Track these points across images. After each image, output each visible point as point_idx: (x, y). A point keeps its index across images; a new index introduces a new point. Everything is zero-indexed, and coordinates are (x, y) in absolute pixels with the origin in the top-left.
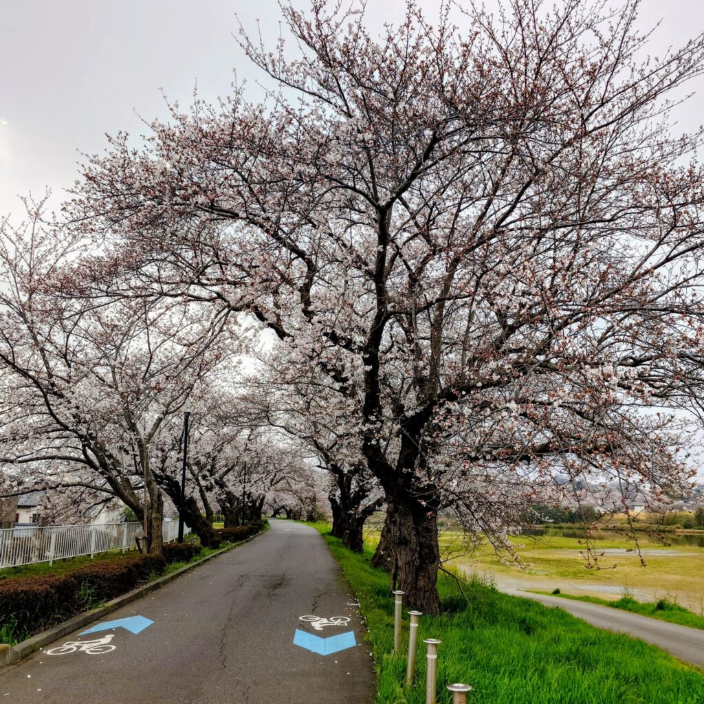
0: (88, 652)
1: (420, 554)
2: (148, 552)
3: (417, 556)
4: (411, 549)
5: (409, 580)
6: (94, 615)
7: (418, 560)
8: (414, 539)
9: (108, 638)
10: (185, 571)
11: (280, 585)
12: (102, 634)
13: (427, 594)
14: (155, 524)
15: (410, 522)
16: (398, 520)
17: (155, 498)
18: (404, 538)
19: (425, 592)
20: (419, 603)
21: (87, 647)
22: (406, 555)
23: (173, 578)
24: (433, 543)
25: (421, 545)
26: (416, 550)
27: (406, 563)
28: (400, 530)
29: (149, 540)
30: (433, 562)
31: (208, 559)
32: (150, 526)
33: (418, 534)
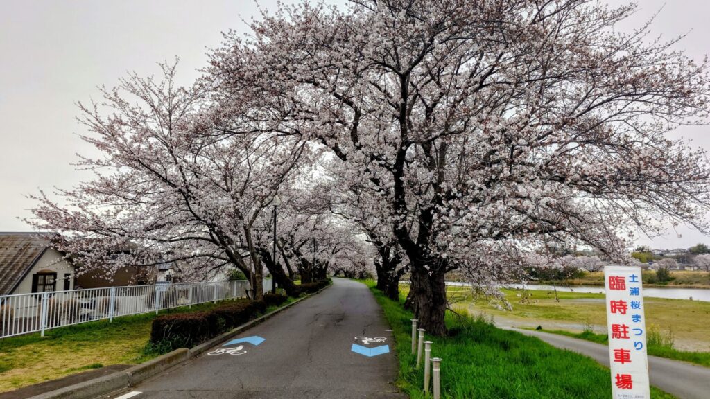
0: (231, 354)
1: (433, 299)
2: (254, 299)
3: (431, 300)
4: (427, 296)
5: (426, 316)
6: (228, 335)
7: (432, 303)
8: (429, 289)
9: (241, 348)
10: (279, 312)
12: (237, 345)
13: (438, 325)
14: (258, 281)
16: (418, 277)
17: (257, 264)
18: (423, 289)
19: (437, 323)
21: (230, 351)
22: (424, 300)
23: (273, 315)
24: (442, 292)
25: (434, 293)
26: (430, 296)
27: (424, 305)
28: (419, 283)
29: (254, 291)
30: (442, 304)
31: (293, 305)
32: (255, 283)
33: (432, 286)
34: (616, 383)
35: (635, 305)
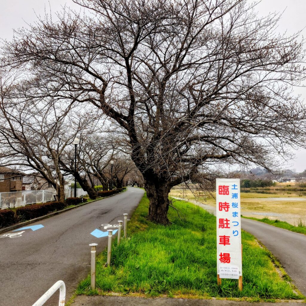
0: (10, 237)
1: (158, 200)
2: (59, 201)
3: (156, 201)
4: (154, 198)
5: (154, 210)
6: (22, 224)
7: (157, 203)
8: (155, 194)
9: (22, 232)
10: (73, 208)
11: (106, 213)
12: (20, 231)
13: (161, 216)
15: (154, 187)
16: (148, 187)
18: (151, 194)
19: (160, 215)
20: (158, 219)
21: (11, 235)
22: (152, 200)
23: (66, 211)
25: (158, 196)
26: (156, 199)
27: (152, 204)
28: (149, 190)
29: (59, 196)
31: (87, 204)
32: (59, 191)
33: (157, 192)
34: (220, 259)
35: (235, 205)
